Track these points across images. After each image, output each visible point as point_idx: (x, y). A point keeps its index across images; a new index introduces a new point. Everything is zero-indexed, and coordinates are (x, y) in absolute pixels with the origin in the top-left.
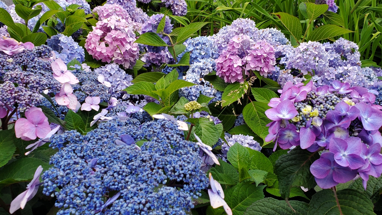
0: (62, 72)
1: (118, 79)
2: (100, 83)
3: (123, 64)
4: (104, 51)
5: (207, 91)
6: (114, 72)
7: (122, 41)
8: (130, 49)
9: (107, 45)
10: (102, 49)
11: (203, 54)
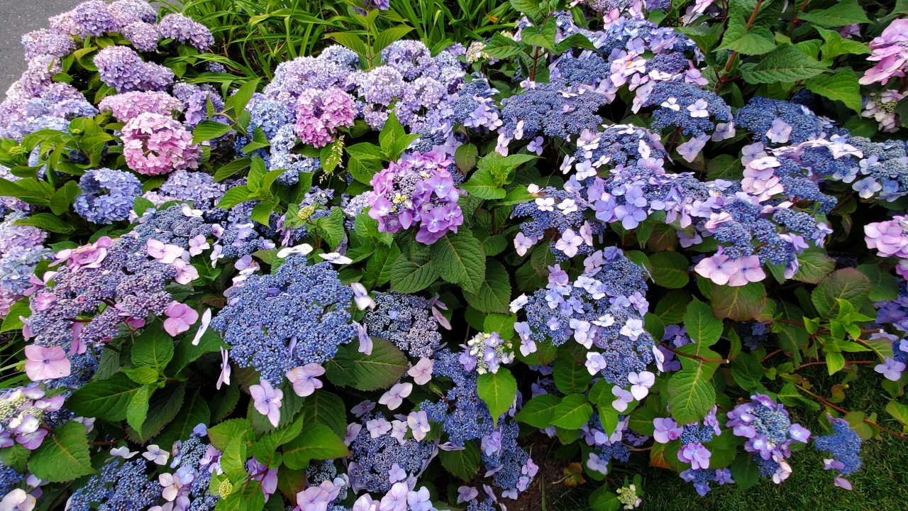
0: (163, 251)
1: (196, 187)
2: (190, 217)
3: (189, 166)
4: (158, 164)
5: (304, 166)
6: (186, 181)
7: (172, 142)
8: (187, 146)
9: (156, 154)
10: (153, 163)
11: (276, 123)
